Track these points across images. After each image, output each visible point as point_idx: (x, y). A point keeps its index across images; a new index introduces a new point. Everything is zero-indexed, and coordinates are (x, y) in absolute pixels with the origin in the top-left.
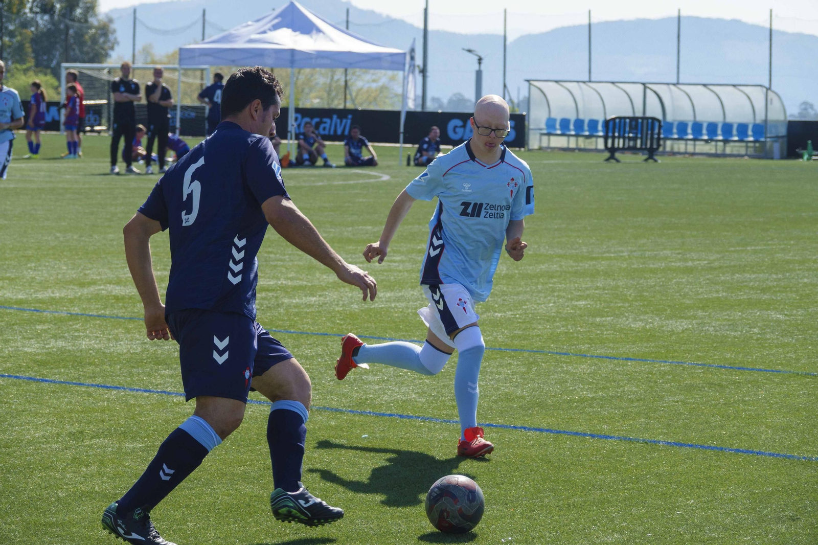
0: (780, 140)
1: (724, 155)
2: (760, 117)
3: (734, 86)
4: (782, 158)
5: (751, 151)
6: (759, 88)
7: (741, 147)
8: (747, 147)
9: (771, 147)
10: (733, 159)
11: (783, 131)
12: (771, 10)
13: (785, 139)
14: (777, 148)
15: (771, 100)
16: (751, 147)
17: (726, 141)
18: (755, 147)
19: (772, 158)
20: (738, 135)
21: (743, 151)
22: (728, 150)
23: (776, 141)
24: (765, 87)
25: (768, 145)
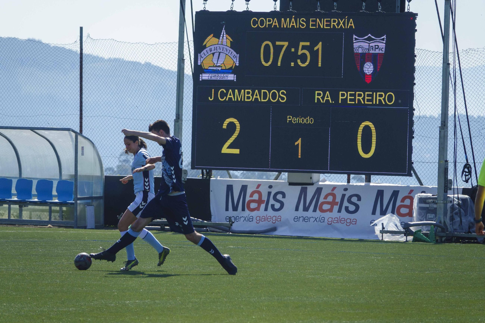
0: (95, 203)
1: (20, 222)
2: (68, 171)
3: (32, 129)
4: (98, 227)
5: (56, 217)
6: (67, 132)
7: (43, 211)
8: (50, 211)
9: (84, 211)
10: (32, 227)
11: (98, 190)
12: (81, 29)
13: (102, 201)
14: (90, 212)
15: (83, 148)
16: (56, 211)
17: (22, 204)
18: (61, 211)
19: (85, 227)
20: (38, 196)
21: (45, 217)
22: (26, 216)
23: (89, 205)
24: (73, 131)
25: (79, 208)
